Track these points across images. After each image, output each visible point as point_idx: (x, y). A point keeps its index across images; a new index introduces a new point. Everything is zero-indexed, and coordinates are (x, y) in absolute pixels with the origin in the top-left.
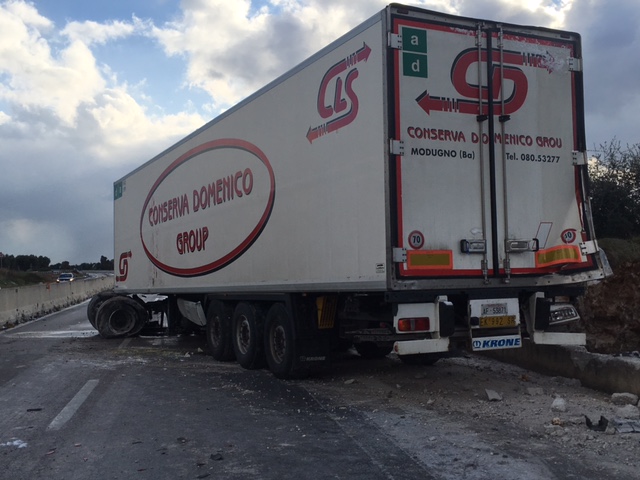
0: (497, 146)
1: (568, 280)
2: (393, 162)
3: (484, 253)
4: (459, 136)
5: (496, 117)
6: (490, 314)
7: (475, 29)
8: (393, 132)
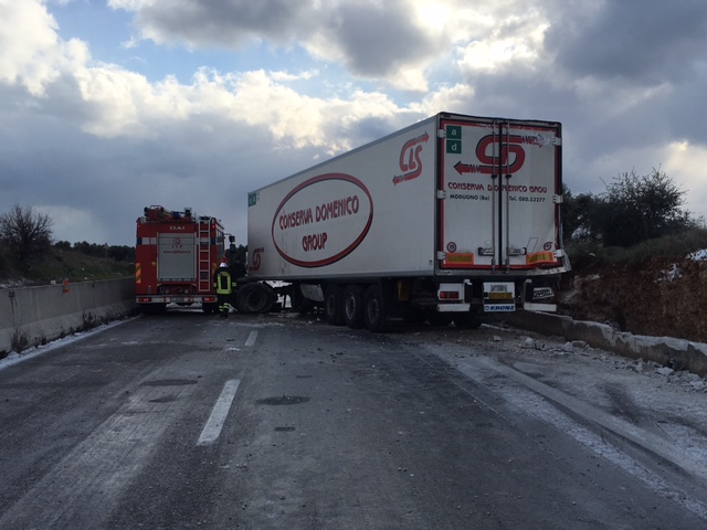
0: (504, 192)
1: (545, 272)
2: (439, 204)
3: (493, 256)
4: (480, 187)
5: (503, 175)
6: (496, 291)
7: (492, 124)
8: (439, 185)
